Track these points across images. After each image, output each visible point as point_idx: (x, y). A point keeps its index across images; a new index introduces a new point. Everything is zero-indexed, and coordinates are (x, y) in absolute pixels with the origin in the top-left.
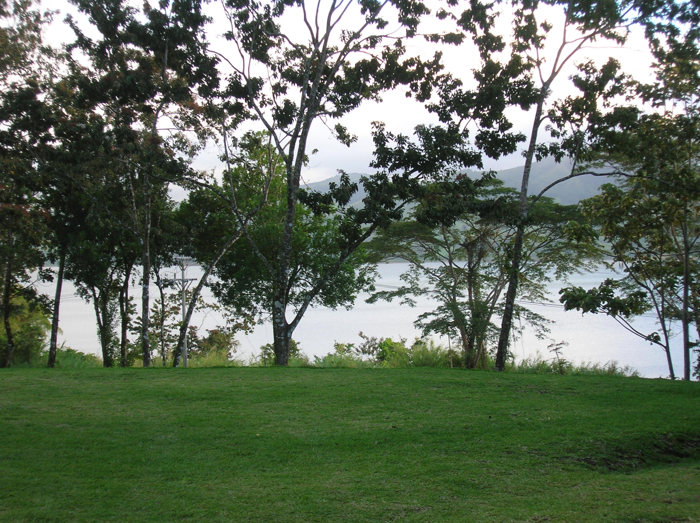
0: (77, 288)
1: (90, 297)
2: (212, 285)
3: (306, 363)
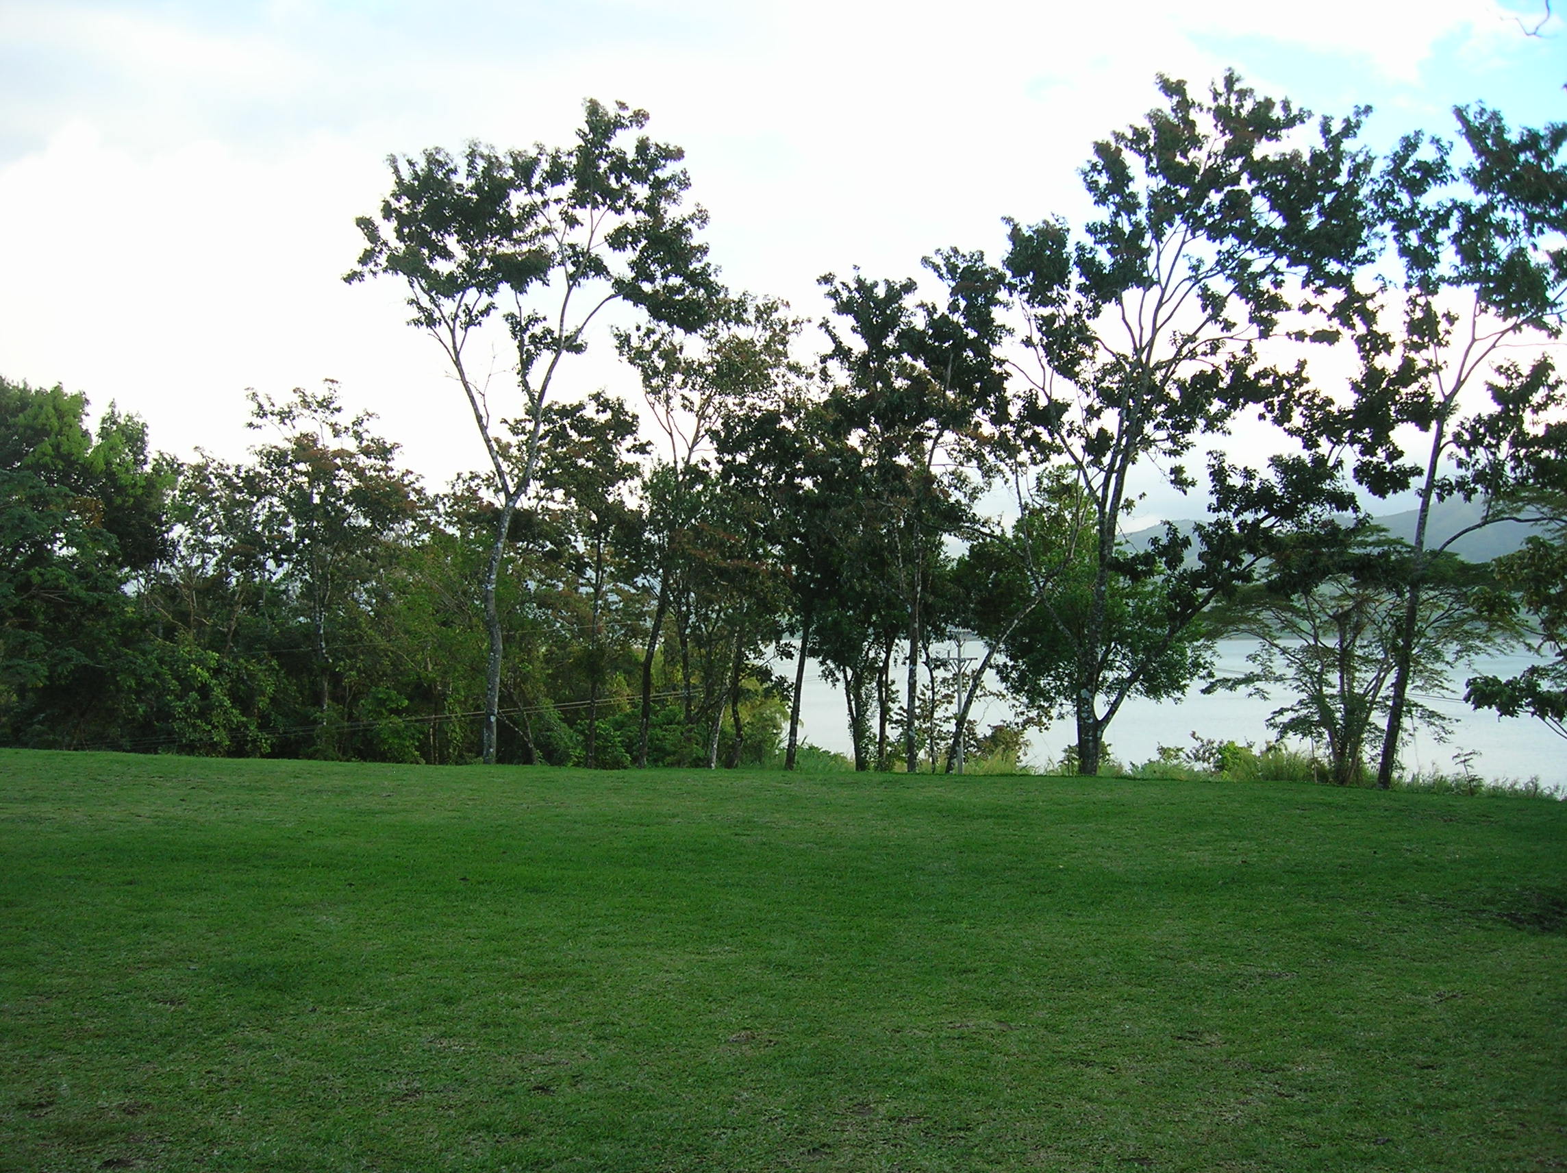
0: (823, 668)
1: (838, 680)
2: (997, 666)
3: (1118, 772)
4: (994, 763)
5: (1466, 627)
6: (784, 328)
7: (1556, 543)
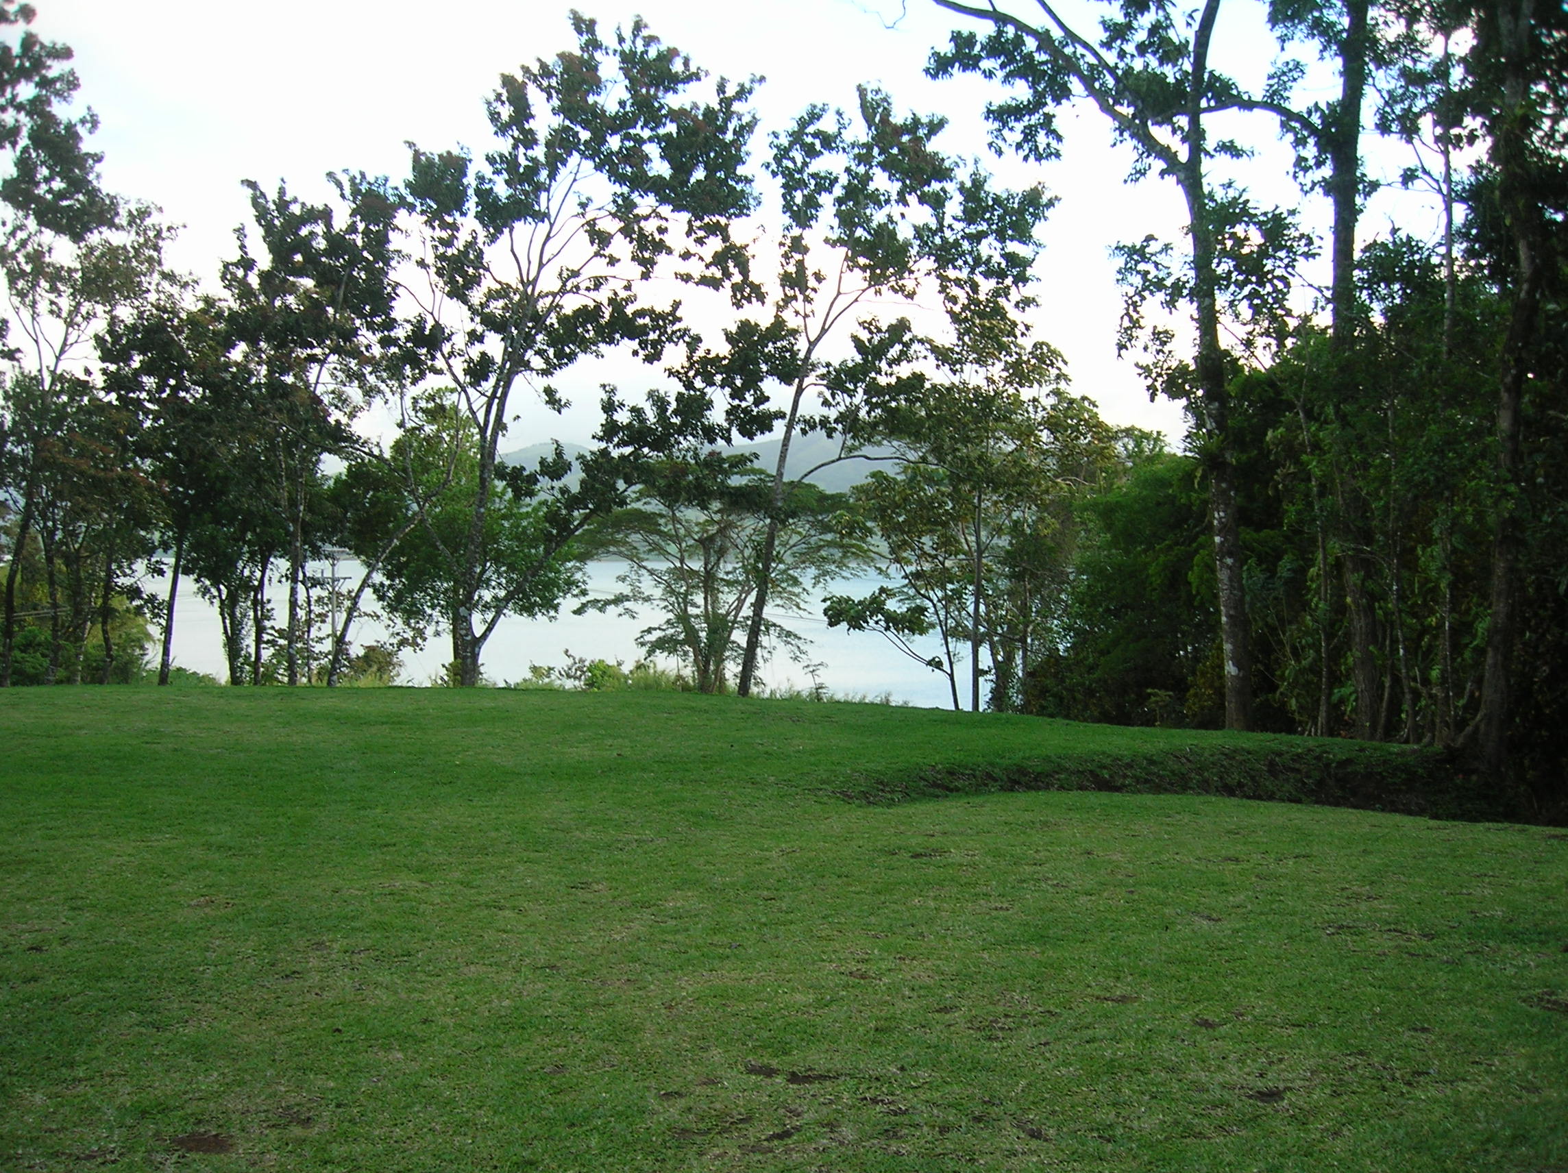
0: (197, 585)
2: (376, 586)
4: (367, 681)
5: (823, 553)
6: (159, 235)
7: (899, 478)
